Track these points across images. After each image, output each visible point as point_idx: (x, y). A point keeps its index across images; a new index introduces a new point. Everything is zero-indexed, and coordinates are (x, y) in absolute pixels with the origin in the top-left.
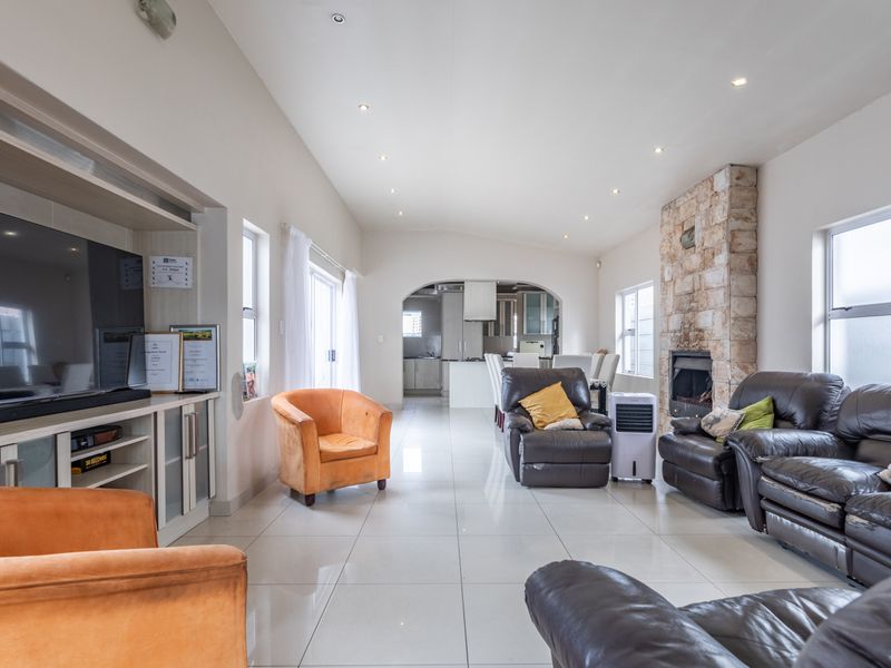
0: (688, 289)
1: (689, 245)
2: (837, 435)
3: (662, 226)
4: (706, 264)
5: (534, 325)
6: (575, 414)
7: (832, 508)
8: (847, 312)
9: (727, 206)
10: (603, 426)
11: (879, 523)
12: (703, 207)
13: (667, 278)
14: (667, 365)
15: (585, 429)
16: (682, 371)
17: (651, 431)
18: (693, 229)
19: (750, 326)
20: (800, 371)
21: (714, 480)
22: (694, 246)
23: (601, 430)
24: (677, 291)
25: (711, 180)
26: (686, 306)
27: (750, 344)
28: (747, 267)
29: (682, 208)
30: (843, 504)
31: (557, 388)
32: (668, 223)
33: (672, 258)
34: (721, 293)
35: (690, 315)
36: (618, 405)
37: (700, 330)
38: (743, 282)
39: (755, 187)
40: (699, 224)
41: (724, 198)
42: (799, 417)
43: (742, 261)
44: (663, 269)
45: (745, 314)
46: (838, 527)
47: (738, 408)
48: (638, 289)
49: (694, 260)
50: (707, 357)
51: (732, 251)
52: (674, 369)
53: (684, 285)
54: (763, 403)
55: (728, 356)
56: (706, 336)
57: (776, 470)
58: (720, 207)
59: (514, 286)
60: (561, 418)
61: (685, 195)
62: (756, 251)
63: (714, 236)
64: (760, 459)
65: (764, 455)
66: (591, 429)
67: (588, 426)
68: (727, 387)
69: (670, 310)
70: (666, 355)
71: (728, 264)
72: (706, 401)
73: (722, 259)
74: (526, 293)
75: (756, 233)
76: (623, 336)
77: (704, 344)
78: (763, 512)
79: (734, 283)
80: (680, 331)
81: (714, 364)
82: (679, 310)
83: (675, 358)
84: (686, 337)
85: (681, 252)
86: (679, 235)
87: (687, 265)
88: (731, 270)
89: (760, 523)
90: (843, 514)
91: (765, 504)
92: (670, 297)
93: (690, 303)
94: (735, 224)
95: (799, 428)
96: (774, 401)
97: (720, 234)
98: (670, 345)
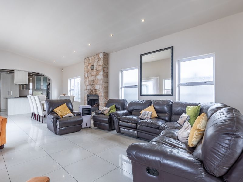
0: (93, 80)
1: (93, 69)
2: (128, 111)
3: (85, 63)
4: (97, 74)
5: (39, 87)
6: (70, 112)
7: (135, 125)
8: (125, 87)
9: (103, 61)
10: (79, 114)
11: (143, 126)
12: (96, 61)
13: (86, 76)
14: (86, 98)
15: (75, 116)
16: (90, 99)
17: (90, 114)
18: (94, 65)
19: (107, 89)
20: (117, 99)
21: (107, 124)
22: (94, 69)
23: (79, 116)
24: (89, 80)
25: (98, 54)
26: (92, 84)
27: (107, 93)
28: (106, 76)
29: (90, 60)
30: (137, 124)
31: (65, 105)
32: (87, 63)
33: (88, 72)
34: (101, 81)
35: (93, 86)
36: (82, 109)
37: (96, 90)
38: (105, 79)
39: (108, 58)
40: (95, 64)
41: (102, 59)
42: (120, 108)
43: (105, 74)
44: (85, 74)
45: (106, 86)
46: (136, 128)
47: (108, 107)
48: (75, 78)
49: (94, 73)
50: (98, 96)
51: (103, 72)
52: (88, 99)
53: (92, 78)
54: (114, 106)
55: (103, 96)
56: (97, 91)
57: (123, 119)
58: (101, 61)
59: (31, 73)
60: (67, 114)
61: (91, 57)
62: (108, 72)
63: (99, 68)
64: (119, 117)
65: (120, 117)
66: (76, 116)
67: (75, 115)
68: (102, 103)
69: (87, 84)
70: (86, 96)
71: (103, 75)
72: (97, 106)
73: (101, 73)
74: (36, 76)
75: (108, 68)
76: (70, 91)
77: (97, 93)
78: (120, 128)
79: (104, 79)
80: (90, 90)
81: (99, 98)
82: (90, 84)
83: (88, 96)
84: (92, 91)
85: (90, 70)
86: (90, 66)
87: (92, 74)
88: (103, 76)
89: (119, 131)
90: (137, 125)
91: (120, 127)
92: (87, 81)
93: (93, 83)
94: (104, 66)
95: (121, 110)
96: (115, 105)
97: (101, 68)
98: (87, 93)
